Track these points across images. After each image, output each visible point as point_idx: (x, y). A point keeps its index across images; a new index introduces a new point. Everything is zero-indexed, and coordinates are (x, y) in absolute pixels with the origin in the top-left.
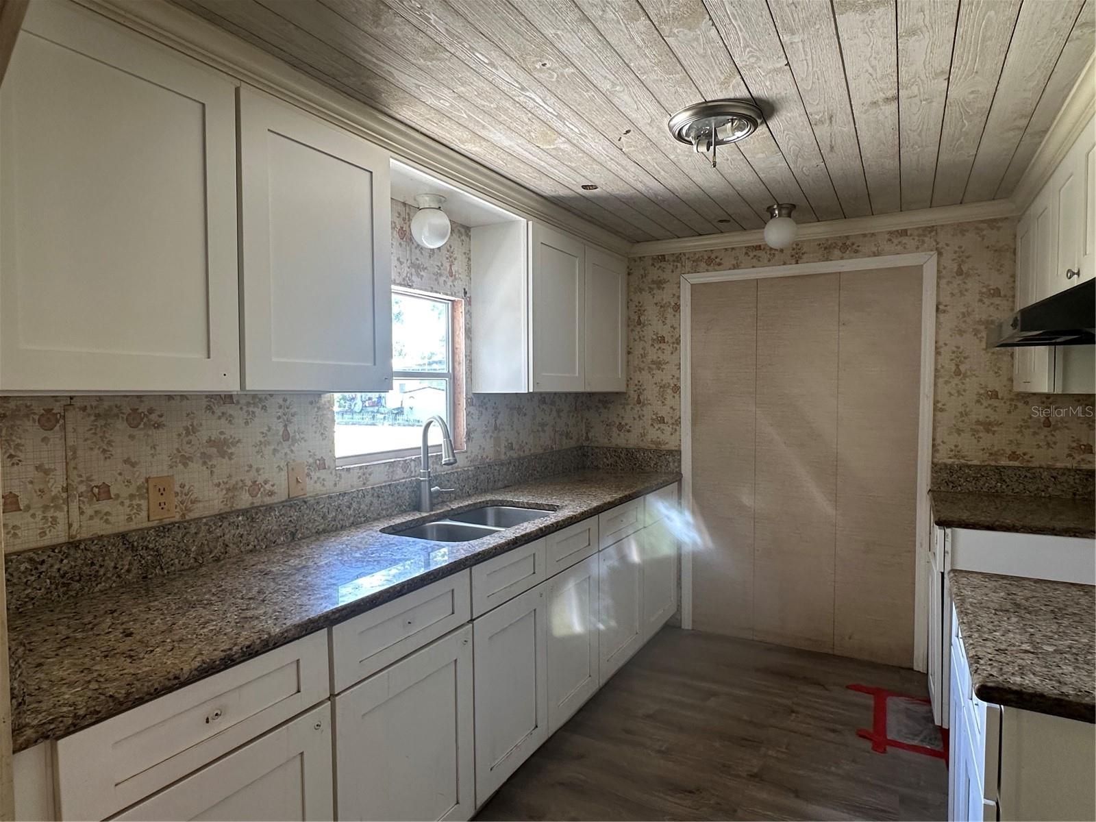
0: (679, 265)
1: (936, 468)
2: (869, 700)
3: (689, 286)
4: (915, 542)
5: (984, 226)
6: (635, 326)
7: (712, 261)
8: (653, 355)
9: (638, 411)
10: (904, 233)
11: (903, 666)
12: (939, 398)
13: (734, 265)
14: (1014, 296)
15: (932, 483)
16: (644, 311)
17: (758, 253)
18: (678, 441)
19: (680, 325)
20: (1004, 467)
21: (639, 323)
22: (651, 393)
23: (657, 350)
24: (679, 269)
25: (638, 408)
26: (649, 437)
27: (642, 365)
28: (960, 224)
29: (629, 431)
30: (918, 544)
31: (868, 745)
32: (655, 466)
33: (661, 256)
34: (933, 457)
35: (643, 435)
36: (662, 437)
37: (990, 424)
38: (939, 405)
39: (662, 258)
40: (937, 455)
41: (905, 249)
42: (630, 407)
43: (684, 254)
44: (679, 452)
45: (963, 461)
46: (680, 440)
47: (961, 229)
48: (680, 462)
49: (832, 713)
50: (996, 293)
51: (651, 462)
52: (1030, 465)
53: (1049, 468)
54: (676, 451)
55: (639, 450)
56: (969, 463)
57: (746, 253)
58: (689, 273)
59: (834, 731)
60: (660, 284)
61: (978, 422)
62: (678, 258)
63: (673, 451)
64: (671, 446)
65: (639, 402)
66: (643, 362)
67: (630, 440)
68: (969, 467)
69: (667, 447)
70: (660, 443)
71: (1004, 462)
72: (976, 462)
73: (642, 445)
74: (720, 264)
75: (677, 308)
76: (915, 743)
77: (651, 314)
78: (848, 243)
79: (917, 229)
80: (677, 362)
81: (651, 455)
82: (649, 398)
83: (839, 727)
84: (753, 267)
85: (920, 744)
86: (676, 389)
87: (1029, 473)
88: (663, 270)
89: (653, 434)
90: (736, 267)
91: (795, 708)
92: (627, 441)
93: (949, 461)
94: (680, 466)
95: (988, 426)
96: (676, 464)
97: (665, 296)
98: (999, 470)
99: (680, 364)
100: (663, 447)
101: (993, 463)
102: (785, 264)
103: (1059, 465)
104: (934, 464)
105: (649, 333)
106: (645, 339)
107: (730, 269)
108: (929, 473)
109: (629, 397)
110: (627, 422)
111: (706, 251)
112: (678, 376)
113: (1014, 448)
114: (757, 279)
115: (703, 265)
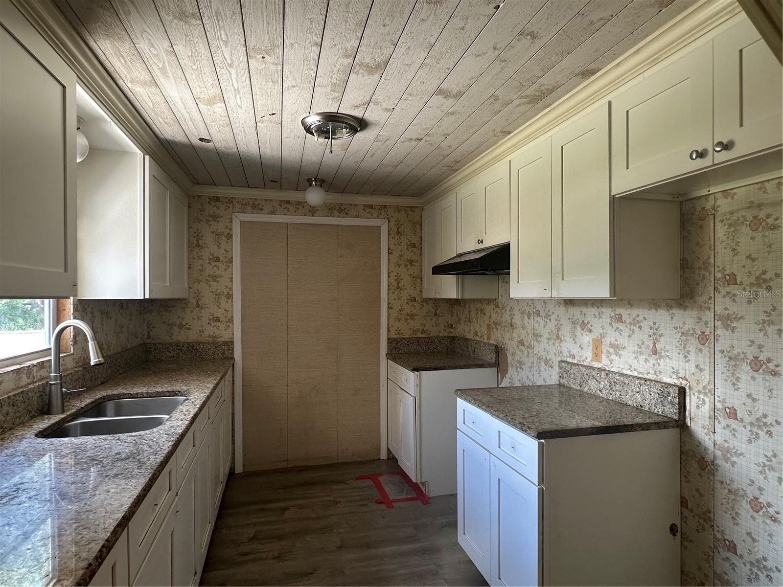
0: (231, 206)
1: (390, 341)
2: (369, 483)
3: (238, 222)
4: (380, 384)
5: (408, 209)
6: (194, 247)
7: (255, 206)
8: (209, 270)
9: (197, 313)
10: (371, 207)
11: (376, 459)
12: (390, 302)
13: (271, 211)
14: (421, 248)
15: (388, 349)
16: (202, 237)
17: (288, 206)
18: (231, 335)
19: (232, 249)
20: (420, 338)
21: (198, 245)
22: (208, 298)
23: (214, 267)
24: (231, 209)
25: (196, 310)
26: (207, 333)
27: (201, 278)
28: (397, 207)
29: (189, 329)
30: (381, 385)
31: (383, 506)
32: (213, 354)
33: (216, 197)
34: (388, 335)
35: (201, 331)
36: (218, 332)
37: (413, 315)
38: (390, 305)
39: (217, 199)
40: (390, 334)
41: (372, 217)
42: (190, 310)
43: (235, 198)
44: (232, 343)
45: (401, 336)
46: (233, 334)
47: (398, 209)
48: (233, 350)
49: (358, 496)
50: (414, 246)
51: (210, 351)
52: (430, 336)
53: (437, 337)
54: (230, 342)
55: (198, 343)
56: (404, 337)
57: (280, 205)
58: (238, 212)
59: (364, 505)
60: (215, 218)
61: (408, 314)
62: (230, 201)
63: (228, 342)
64: (226, 337)
65: (198, 306)
66: (201, 275)
67: (191, 336)
68: (405, 339)
69: (222, 339)
70: (216, 337)
71: (419, 335)
72: (407, 336)
73: (200, 339)
74: (261, 210)
75: (230, 237)
76: (404, 496)
77: (208, 239)
78: (343, 208)
79: (378, 205)
80: (230, 276)
81: (209, 347)
82: (207, 303)
83: (365, 502)
84: (285, 214)
85: (406, 497)
86: (230, 296)
87: (429, 340)
88: (218, 208)
89: (210, 330)
90: (272, 213)
91: (337, 500)
92: (187, 336)
93: (395, 337)
94: (233, 352)
95: (412, 316)
96: (230, 352)
97: (220, 227)
98: (418, 339)
99: (232, 278)
100: (219, 339)
101: (415, 336)
102: (305, 215)
103: (441, 335)
104: (389, 339)
105: (206, 254)
106: (203, 258)
107: (269, 214)
108: (387, 343)
109: (189, 302)
110: (187, 322)
111: (251, 199)
112: (230, 287)
113: (423, 327)
114: (288, 223)
115: (249, 208)
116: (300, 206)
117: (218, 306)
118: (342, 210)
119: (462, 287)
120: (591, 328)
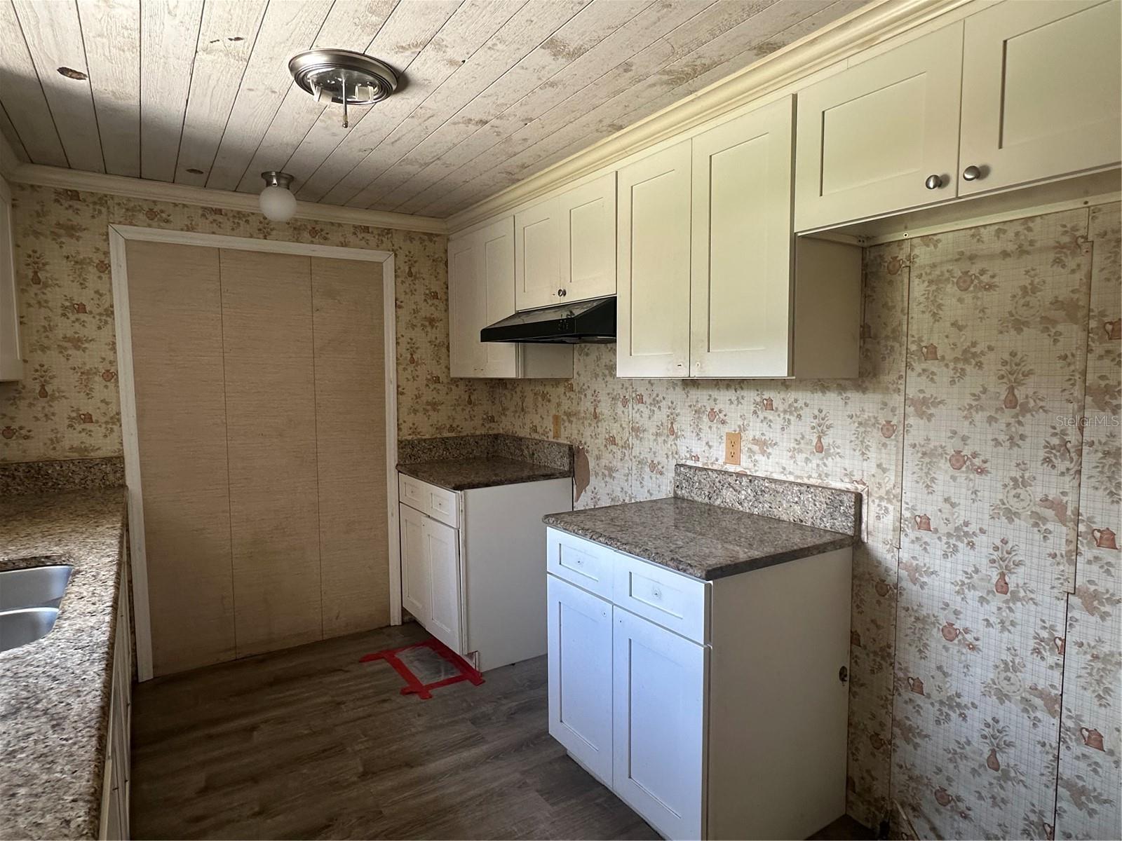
0: (104, 210)
1: (402, 444)
2: (383, 664)
3: (121, 241)
4: (387, 512)
5: (426, 237)
6: (28, 285)
7: (155, 215)
8: (64, 327)
9: (43, 408)
10: (366, 229)
11: (383, 626)
12: (400, 384)
13: (187, 226)
14: (447, 300)
15: (399, 458)
16: (44, 265)
17: (218, 217)
18: (118, 446)
19: (110, 291)
20: (447, 438)
21: (36, 280)
22: (64, 380)
23: (74, 322)
24: (104, 216)
25: (42, 402)
26: (66, 444)
27: (46, 342)
28: (409, 232)
29: (26, 437)
30: (389, 514)
31: (415, 698)
32: (83, 482)
33: (70, 191)
34: (398, 435)
35: (55, 441)
36: (89, 441)
37: (435, 404)
38: (400, 389)
39: (74, 195)
40: (401, 433)
41: (367, 246)
42: (28, 401)
43: (112, 197)
44: (121, 458)
45: (419, 436)
46: (121, 444)
47: (409, 236)
48: (123, 471)
49: (369, 688)
50: (435, 296)
51: (75, 476)
52: (461, 434)
53: (472, 436)
54: (117, 458)
55: (51, 462)
56: (424, 437)
57: (203, 215)
58: (120, 223)
59: (384, 701)
60: (72, 230)
61: (428, 403)
62: (102, 200)
63: (112, 458)
64: (107, 449)
65: (43, 394)
66: (47, 337)
67: (36, 449)
68: (425, 440)
69: (101, 454)
70: (86, 450)
71: (446, 434)
72: (427, 436)
73: (52, 454)
74: (167, 221)
75: (104, 267)
76: (443, 678)
77: (57, 268)
78: (318, 228)
79: (377, 228)
80: (110, 340)
81: (74, 468)
82: (63, 388)
83: (384, 697)
84: (213, 233)
85: (447, 677)
86: (111, 376)
87: (461, 441)
88: (77, 211)
89: (73, 439)
90: (190, 228)
91: (338, 699)
92: (24, 451)
93: (410, 438)
94: (123, 476)
95: (434, 405)
96: (118, 475)
97: (84, 247)
98: (444, 440)
99: (114, 343)
100: (92, 454)
101: (439, 436)
102: (251, 236)
103: (478, 433)
104: (400, 442)
105: (55, 297)
106: (50, 304)
107: (182, 230)
108: (396, 449)
109: (24, 387)
110: (22, 424)
111: (146, 200)
112: (112, 359)
113: (451, 422)
114: (219, 249)
115: (142, 216)
116: (239, 221)
117: (88, 394)
118: (317, 232)
119: (523, 361)
120: (725, 418)
